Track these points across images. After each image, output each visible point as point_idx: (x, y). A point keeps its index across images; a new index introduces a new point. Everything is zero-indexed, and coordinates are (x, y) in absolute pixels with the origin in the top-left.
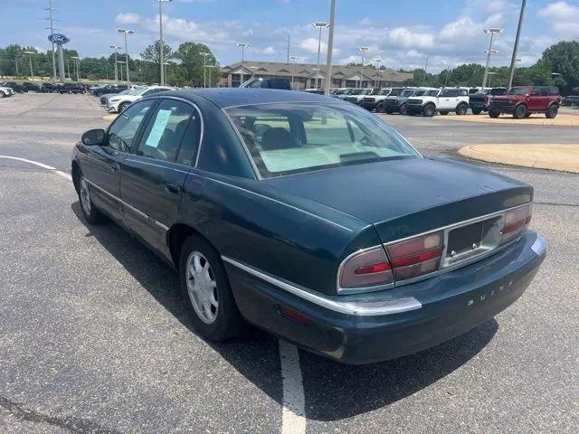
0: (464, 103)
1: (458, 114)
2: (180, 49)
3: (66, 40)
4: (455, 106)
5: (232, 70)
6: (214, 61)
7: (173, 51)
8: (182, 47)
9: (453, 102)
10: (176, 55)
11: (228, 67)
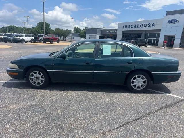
0: (33, 39)
1: (31, 42)
4: (30, 40)
9: (29, 39)
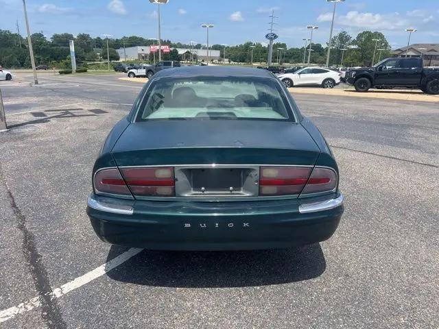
2: (358, 37)
3: (276, 37)
5: (403, 52)
6: (386, 45)
7: (352, 39)
8: (360, 36)
10: (354, 43)
11: (399, 50)
